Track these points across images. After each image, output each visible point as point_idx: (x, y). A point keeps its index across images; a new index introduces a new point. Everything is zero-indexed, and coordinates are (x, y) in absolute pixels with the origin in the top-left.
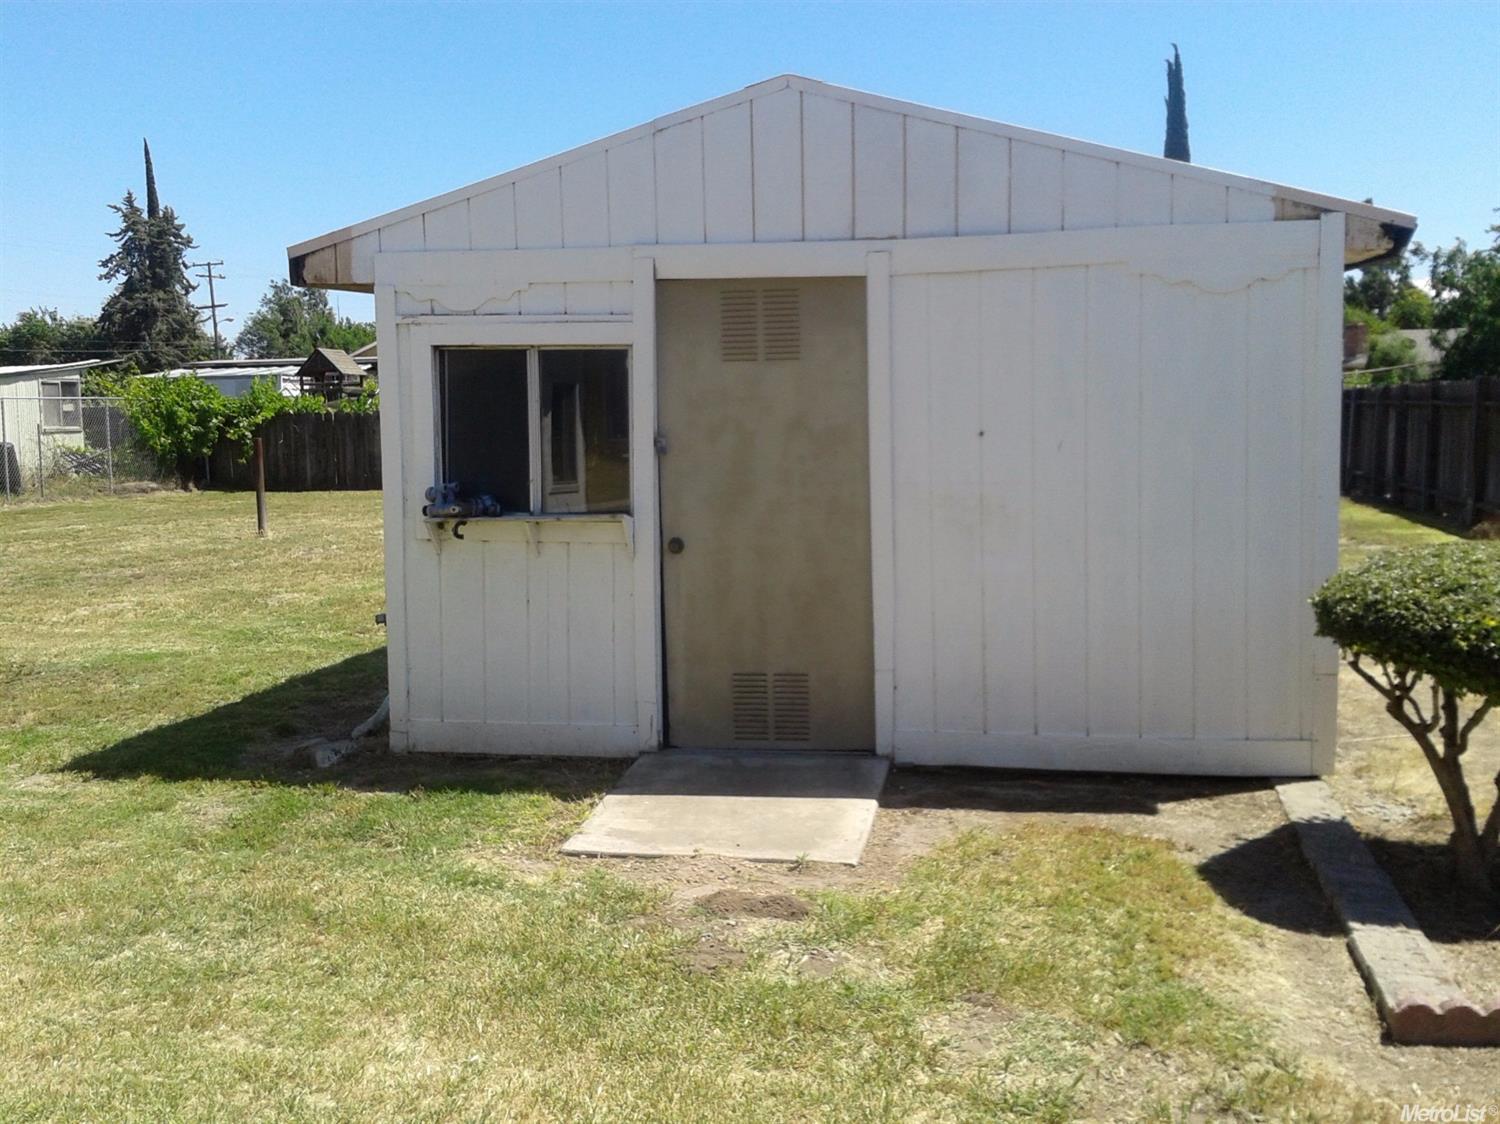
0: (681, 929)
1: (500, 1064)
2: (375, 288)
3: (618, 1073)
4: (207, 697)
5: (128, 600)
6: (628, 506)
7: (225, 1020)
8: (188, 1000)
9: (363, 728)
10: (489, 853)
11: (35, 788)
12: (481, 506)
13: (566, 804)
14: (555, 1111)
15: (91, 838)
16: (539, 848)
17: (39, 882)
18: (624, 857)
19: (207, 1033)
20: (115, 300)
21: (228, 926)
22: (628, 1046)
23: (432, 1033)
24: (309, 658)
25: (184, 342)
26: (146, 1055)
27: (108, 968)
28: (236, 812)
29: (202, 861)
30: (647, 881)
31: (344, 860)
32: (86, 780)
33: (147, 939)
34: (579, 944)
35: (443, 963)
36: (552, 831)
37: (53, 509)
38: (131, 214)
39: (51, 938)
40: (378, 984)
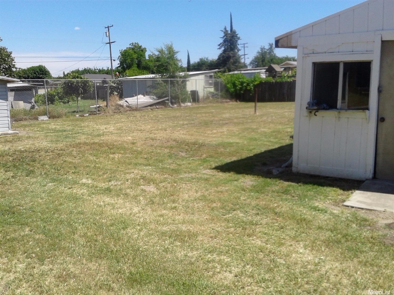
0: (381, 232)
1: (329, 260)
2: (298, 47)
3: (364, 269)
4: (245, 154)
5: (225, 129)
6: (368, 108)
7: (255, 236)
8: (246, 229)
9: (284, 165)
10: (322, 203)
11: (207, 173)
12: (323, 107)
13: (344, 192)
14: (346, 276)
15: (220, 186)
16: (336, 203)
17: (209, 195)
18: (362, 209)
19: (251, 238)
20: (221, 54)
21: (254, 212)
22: (367, 262)
23: (310, 248)
24: (269, 146)
25: (237, 64)
26: (236, 241)
27: (226, 218)
28: (254, 183)
29: (247, 195)
30: (370, 217)
31: (282, 199)
32: (218, 172)
33: (235, 212)
34: (350, 231)
35: (311, 231)
36: (340, 199)
37: (206, 106)
38: (226, 32)
39: (213, 209)
40: (294, 233)
